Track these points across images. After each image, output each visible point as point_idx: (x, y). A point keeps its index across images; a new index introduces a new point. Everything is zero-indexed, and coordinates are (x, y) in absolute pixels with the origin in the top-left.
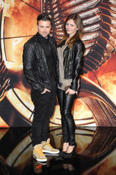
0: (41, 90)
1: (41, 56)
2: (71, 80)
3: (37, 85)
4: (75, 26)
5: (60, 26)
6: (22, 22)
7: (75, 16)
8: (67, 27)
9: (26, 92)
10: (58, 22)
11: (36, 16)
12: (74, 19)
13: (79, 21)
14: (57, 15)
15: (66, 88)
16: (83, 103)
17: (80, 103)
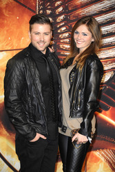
0: (31, 135)
1: (34, 80)
2: (81, 120)
3: (25, 127)
4: (89, 35)
5: (67, 35)
6: (6, 28)
7: (89, 20)
8: (76, 36)
9: (8, 138)
10: (63, 29)
11: (27, 19)
12: (88, 25)
13: (95, 27)
14: (62, 17)
15: (74, 133)
16: (103, 159)
17: (97, 159)
